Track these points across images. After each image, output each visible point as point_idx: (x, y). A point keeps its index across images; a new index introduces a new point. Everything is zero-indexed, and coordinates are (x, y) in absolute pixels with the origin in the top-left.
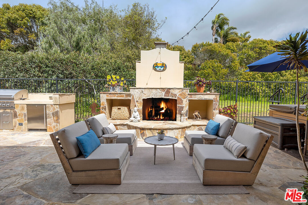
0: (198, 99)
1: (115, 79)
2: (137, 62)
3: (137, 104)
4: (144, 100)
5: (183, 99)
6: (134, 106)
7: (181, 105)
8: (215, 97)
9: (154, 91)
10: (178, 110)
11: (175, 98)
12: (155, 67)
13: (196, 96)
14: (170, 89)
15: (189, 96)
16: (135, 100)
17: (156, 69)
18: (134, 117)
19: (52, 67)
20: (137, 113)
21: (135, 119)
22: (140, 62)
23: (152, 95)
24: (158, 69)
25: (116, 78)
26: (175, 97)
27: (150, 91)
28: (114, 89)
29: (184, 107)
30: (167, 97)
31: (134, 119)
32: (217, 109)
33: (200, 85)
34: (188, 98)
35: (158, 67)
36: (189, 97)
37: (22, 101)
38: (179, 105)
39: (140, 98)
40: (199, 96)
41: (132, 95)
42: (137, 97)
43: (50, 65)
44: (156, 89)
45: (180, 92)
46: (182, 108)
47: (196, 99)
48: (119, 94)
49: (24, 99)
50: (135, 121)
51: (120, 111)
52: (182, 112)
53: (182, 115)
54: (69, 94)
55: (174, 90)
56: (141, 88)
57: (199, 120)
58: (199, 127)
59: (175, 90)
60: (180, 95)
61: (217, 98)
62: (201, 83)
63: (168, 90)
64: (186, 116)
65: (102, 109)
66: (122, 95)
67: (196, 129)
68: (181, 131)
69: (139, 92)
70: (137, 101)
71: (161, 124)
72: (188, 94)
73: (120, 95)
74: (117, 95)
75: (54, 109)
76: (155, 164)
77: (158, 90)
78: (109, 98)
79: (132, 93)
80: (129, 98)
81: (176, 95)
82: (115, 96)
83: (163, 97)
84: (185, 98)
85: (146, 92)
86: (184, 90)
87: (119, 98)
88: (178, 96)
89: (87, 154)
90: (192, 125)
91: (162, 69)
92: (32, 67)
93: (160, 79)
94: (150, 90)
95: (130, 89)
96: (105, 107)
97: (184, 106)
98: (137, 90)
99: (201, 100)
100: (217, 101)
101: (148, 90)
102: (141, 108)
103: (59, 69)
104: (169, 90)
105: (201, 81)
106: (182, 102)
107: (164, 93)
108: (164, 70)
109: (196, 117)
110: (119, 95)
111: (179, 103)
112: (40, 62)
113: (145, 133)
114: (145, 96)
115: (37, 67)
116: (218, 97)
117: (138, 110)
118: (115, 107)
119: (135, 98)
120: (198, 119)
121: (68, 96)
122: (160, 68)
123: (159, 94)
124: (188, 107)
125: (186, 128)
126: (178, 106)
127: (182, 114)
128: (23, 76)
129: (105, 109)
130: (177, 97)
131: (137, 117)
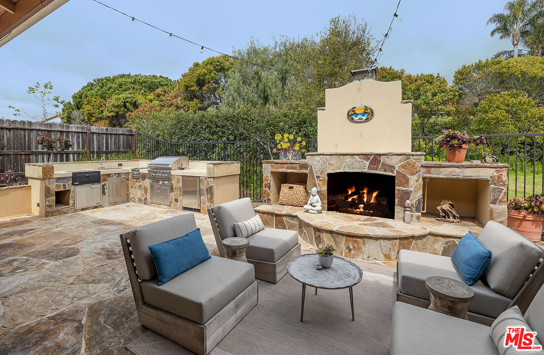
0: (446, 177)
1: (286, 140)
2: (319, 110)
3: (317, 182)
4: (329, 175)
5: (409, 176)
6: (313, 185)
7: (405, 189)
8: (495, 174)
9: (348, 159)
10: (399, 198)
11: (390, 174)
12: (351, 115)
13: (442, 169)
14: (380, 155)
15: (423, 170)
16: (315, 175)
17: (353, 119)
18: (311, 205)
19: (223, 127)
20: (317, 197)
21: (313, 208)
22: (324, 110)
23: (344, 167)
24: (356, 119)
25: (288, 138)
26: (392, 171)
27: (340, 159)
28: (286, 156)
29: (411, 192)
30: (374, 171)
31: (310, 207)
32: (501, 201)
33: (452, 146)
34: (420, 173)
35: (357, 115)
36: (423, 172)
37: (180, 171)
38: (401, 188)
39: (322, 171)
40: (450, 170)
41: (309, 165)
42: (317, 170)
43: (219, 124)
44: (352, 155)
45: (401, 161)
46: (407, 194)
47: (441, 176)
48: (290, 163)
49: (183, 169)
50: (311, 211)
51: (291, 192)
52: (408, 201)
53: (407, 209)
54: (229, 162)
55: (388, 158)
56: (324, 155)
57: (453, 222)
58: (447, 240)
59: (390, 157)
60: (403, 167)
61: (502, 175)
62: (455, 142)
63: (375, 159)
64: (418, 210)
65: (265, 188)
66: (293, 165)
67: (440, 243)
68: (397, 245)
69: (321, 161)
70: (318, 177)
71: (356, 224)
72: (422, 166)
73: (291, 165)
74: (286, 165)
75: (208, 183)
76: (302, 321)
77: (356, 156)
78: (275, 170)
79: (310, 162)
80: (304, 171)
81: (394, 167)
82: (283, 168)
83: (366, 170)
84: (413, 174)
85: (334, 160)
86: (411, 157)
87: (289, 171)
88: (397, 168)
89: (163, 278)
90: (430, 234)
91: (365, 118)
92: (202, 128)
93: (361, 137)
94: (341, 156)
95: (307, 155)
96: (269, 183)
97: (411, 189)
98: (317, 158)
99: (454, 179)
100: (501, 183)
101: (338, 157)
102: (325, 188)
103: (229, 129)
104: (378, 157)
105: (454, 137)
106: (408, 182)
107: (367, 163)
108: (367, 120)
109: (444, 215)
110: (289, 165)
111: (400, 184)
112: (211, 121)
113: (321, 237)
114: (332, 168)
115: (207, 127)
116: (504, 173)
117: (319, 193)
118: (285, 185)
119: (314, 171)
120: (451, 219)
121: (228, 166)
122: (359, 116)
123: (357, 165)
124: (420, 193)
125: (411, 240)
126: (398, 190)
127: (406, 206)
128: (194, 140)
129: (269, 187)
130: (395, 172)
131: (315, 204)
